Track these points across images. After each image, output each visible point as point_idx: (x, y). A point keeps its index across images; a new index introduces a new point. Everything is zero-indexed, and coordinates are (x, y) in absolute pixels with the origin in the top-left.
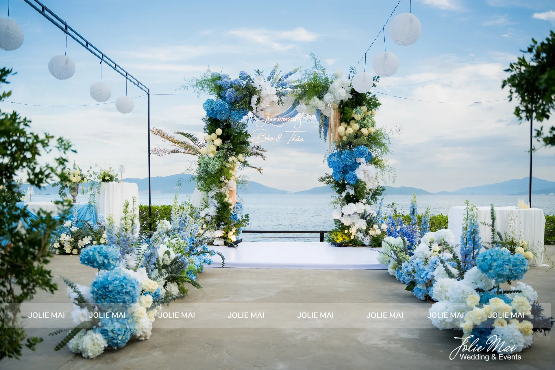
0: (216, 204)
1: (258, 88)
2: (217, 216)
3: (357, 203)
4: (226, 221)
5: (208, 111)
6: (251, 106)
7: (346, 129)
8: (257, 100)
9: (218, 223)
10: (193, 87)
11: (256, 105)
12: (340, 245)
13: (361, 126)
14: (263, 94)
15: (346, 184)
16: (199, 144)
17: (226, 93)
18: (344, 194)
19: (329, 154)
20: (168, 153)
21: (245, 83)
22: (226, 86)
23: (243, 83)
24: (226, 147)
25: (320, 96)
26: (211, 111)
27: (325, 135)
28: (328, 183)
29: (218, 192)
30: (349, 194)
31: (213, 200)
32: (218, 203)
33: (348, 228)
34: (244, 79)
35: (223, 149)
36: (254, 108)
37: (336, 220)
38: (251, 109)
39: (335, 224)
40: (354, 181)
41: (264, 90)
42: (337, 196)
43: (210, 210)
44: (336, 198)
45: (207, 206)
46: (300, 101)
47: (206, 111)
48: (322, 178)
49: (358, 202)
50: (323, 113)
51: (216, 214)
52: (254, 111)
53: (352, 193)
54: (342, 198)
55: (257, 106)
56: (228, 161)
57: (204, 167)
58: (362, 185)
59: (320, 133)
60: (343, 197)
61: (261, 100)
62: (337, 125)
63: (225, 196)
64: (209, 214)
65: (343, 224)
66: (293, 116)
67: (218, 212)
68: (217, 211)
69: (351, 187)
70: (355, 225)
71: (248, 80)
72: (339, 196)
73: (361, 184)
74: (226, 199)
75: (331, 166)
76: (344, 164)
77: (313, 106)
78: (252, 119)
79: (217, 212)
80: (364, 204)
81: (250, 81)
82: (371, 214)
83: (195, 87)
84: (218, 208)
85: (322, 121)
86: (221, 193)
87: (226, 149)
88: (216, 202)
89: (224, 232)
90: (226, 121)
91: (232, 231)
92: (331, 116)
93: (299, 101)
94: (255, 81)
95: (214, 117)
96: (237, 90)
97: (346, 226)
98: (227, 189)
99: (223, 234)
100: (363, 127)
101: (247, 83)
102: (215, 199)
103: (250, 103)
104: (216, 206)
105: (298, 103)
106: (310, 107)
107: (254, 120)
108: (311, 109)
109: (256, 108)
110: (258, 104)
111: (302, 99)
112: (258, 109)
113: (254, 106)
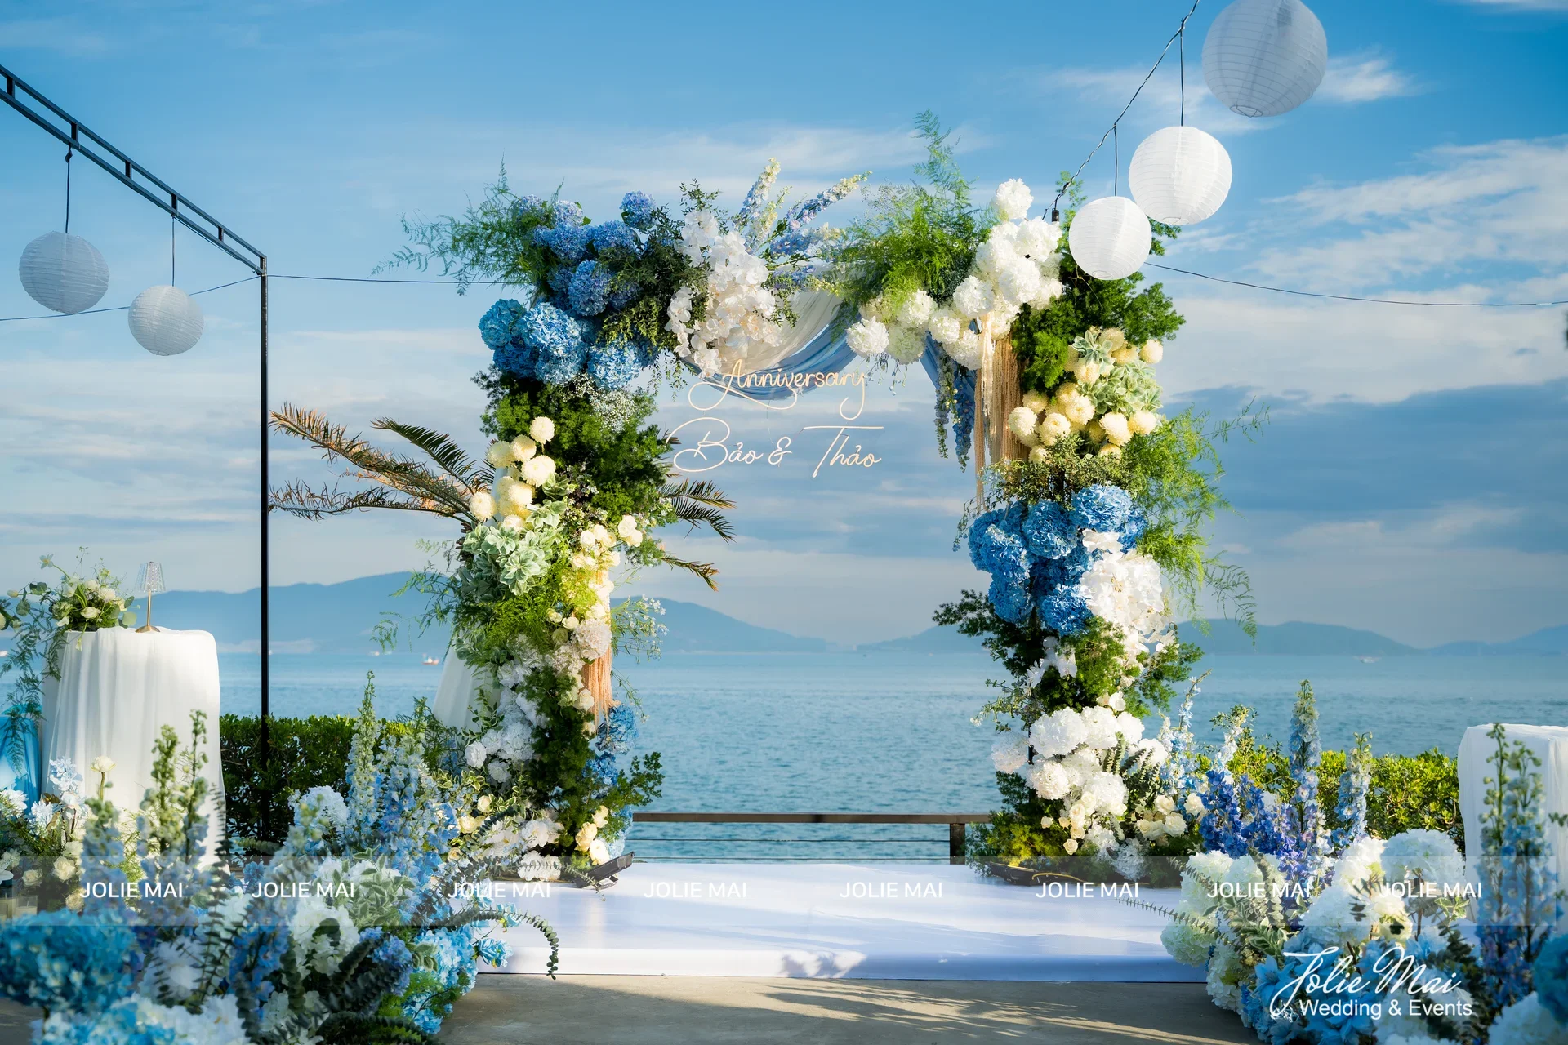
0: (532, 716)
1: (696, 260)
2: (534, 761)
3: (1087, 710)
4: (571, 783)
5: (499, 350)
6: (667, 328)
7: (1042, 417)
8: (693, 304)
9: (540, 791)
10: (442, 253)
11: (690, 324)
12: (1023, 880)
13: (1101, 406)
14: (715, 283)
15: (1045, 634)
16: (466, 475)
17: (570, 278)
18: (1035, 675)
19: (978, 517)
20: (340, 506)
21: (644, 238)
22: (572, 249)
23: (637, 240)
24: (571, 488)
25: (940, 287)
26: (511, 347)
27: (964, 443)
28: (973, 628)
29: (539, 665)
30: (1057, 672)
31: (521, 699)
32: (539, 712)
33: (1056, 808)
34: (641, 223)
35: (560, 499)
36: (682, 336)
37: (1006, 775)
38: (671, 341)
39: (1004, 791)
40: (1074, 621)
41: (719, 268)
42: (1009, 678)
43: (506, 739)
44: (1005, 689)
45: (494, 722)
46: (861, 310)
47: (491, 346)
48: (948, 610)
49: (1093, 705)
50: (950, 353)
51: (530, 754)
52: (682, 350)
53: (1067, 665)
54: (1027, 691)
55: (691, 331)
56: (579, 545)
57: (485, 570)
58: (1109, 640)
59: (942, 431)
60: (1033, 686)
61: (709, 304)
62: (1008, 401)
63: (569, 684)
64: (503, 756)
65: (1033, 793)
66: (834, 366)
67: (539, 748)
68: (534, 741)
69: (1063, 645)
70: (1079, 798)
71: (655, 228)
72: (1016, 680)
73: (1103, 634)
74: (571, 696)
75: (985, 561)
76: (1034, 555)
77: (911, 329)
78: (672, 380)
79: (534, 746)
80: (1117, 714)
81: (663, 231)
82: (1145, 755)
83: (449, 256)
84: (539, 732)
85: (949, 384)
86: (549, 671)
87: (570, 496)
88: (529, 707)
89: (560, 826)
90: (571, 386)
91: (592, 822)
92: (985, 367)
93: (856, 309)
94: (685, 233)
95: (525, 373)
96: (614, 268)
97: (1048, 802)
98: (576, 656)
99: (558, 836)
100: (1109, 410)
101: (652, 240)
102: (530, 697)
103: (664, 318)
104: (530, 724)
105: (856, 317)
106: (898, 332)
107: (681, 383)
108: (906, 339)
109: (690, 336)
110: (696, 321)
111: (871, 300)
112: (697, 342)
113: (679, 331)
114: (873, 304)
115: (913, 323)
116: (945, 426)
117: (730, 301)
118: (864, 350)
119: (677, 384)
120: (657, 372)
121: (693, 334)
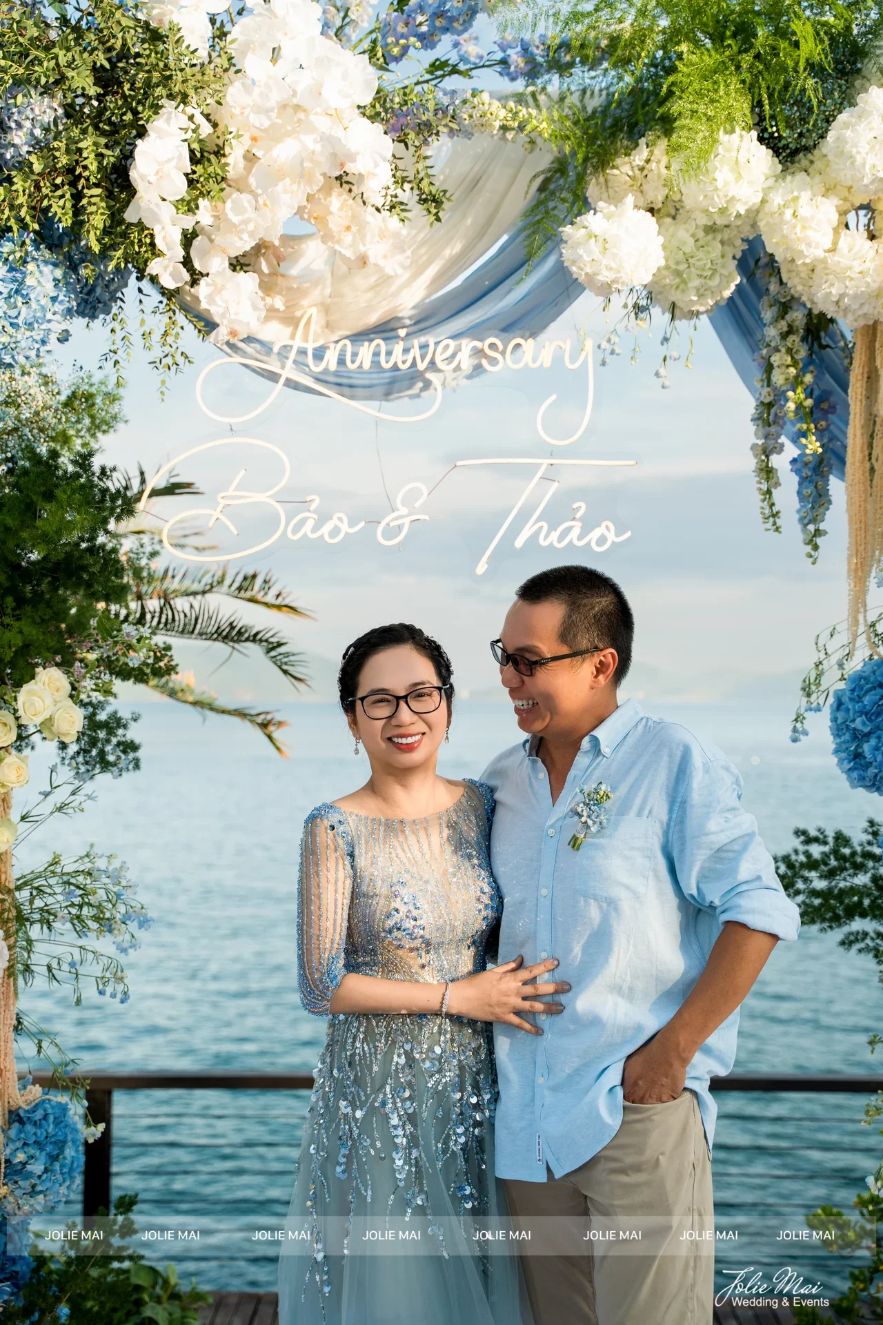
1: (197, 43)
6: (130, 216)
8: (193, 157)
11: (188, 205)
19: (854, 670)
27: (815, 499)
36: (168, 236)
41: (255, 66)
46: (592, 191)
50: (799, 288)
52: (167, 270)
55: (190, 225)
59: (767, 472)
77: (711, 229)
78: (157, 352)
85: (795, 363)
93: (581, 179)
103: (120, 189)
105: (582, 204)
106: (684, 234)
107: (180, 360)
108: (700, 254)
109: (188, 239)
110: (202, 202)
111: (618, 161)
112: (204, 254)
113: (158, 221)
114: (624, 168)
115: (723, 211)
116: (777, 461)
117: (284, 152)
118: (605, 276)
119: (169, 360)
120: (120, 334)
121: (195, 234)
